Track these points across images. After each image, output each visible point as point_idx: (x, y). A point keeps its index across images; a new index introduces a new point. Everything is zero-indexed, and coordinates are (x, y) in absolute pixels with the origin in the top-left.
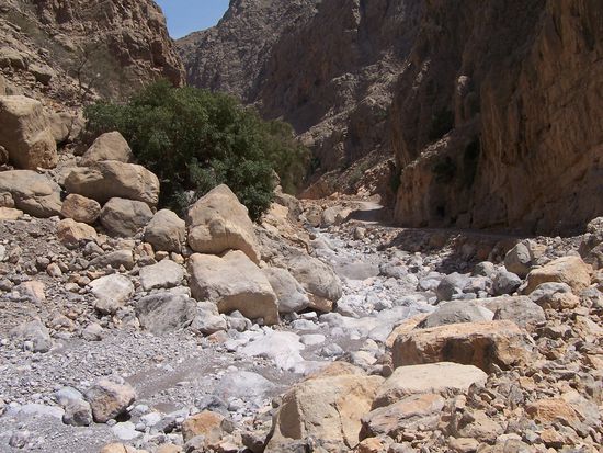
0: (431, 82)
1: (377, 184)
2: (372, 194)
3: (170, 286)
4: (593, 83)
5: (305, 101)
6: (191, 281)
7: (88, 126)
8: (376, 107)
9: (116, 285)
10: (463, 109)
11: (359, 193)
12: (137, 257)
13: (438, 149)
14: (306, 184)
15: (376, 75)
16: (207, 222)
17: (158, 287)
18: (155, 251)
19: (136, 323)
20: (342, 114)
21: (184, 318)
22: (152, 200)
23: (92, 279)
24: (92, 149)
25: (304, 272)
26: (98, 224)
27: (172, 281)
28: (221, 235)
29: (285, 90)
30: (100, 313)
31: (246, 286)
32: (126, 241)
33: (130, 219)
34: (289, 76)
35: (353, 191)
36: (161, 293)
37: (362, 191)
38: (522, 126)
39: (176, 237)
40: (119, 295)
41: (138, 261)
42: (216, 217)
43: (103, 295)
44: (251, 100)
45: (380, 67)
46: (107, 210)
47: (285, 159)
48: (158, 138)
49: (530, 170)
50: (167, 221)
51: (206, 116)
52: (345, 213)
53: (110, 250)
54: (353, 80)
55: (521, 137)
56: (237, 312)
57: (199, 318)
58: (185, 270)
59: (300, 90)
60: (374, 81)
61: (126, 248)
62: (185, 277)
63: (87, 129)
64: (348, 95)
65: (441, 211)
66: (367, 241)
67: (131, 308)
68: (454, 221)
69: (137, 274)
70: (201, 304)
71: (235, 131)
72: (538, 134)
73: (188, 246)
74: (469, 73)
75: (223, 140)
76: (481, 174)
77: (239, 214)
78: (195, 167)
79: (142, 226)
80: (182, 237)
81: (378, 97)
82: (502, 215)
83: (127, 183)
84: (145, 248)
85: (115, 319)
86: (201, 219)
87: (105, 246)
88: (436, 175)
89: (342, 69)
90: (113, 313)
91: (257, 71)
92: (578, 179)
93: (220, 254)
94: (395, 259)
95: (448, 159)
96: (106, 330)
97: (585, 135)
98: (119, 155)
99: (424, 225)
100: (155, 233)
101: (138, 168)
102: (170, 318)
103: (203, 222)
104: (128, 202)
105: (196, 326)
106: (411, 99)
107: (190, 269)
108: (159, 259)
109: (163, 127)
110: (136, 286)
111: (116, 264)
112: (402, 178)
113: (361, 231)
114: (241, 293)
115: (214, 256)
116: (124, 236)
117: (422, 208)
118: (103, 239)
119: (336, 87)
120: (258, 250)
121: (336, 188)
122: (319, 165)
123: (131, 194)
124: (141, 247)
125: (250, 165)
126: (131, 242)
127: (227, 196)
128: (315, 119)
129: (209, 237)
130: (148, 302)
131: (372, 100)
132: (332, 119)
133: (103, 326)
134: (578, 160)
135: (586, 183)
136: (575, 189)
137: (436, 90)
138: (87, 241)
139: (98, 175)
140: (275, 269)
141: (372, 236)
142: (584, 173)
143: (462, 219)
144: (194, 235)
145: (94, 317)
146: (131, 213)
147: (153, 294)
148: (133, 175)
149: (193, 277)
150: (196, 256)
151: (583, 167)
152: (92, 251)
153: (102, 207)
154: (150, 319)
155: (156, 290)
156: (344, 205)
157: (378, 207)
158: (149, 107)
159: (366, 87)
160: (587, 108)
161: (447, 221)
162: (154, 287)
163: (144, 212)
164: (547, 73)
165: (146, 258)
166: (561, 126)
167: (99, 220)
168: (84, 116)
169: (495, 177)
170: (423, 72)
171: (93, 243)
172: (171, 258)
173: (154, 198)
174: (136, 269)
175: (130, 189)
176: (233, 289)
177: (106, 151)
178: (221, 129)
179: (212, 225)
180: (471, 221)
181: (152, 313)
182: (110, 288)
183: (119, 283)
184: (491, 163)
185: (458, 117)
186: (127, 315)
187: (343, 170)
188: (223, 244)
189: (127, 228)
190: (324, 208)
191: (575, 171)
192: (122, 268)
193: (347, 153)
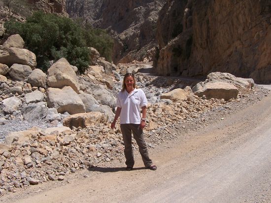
0: (175, 11)
1: (152, 57)
2: (150, 61)
3: (37, 101)
4: (235, 14)
5: (122, 19)
6: (47, 99)
7: (6, 31)
8: (153, 22)
9: (14, 101)
10: (186, 23)
11: (144, 61)
12: (24, 89)
13: (175, 41)
14: (122, 56)
15: (154, 7)
16: (55, 74)
17: (32, 102)
18: (32, 86)
19: (22, 117)
20: (138, 25)
21: (42, 115)
22: (32, 65)
23: (3, 99)
24: (6, 42)
25: (99, 95)
26: (8, 75)
27: (38, 99)
28: (61, 79)
29: (113, 14)
30: (5, 113)
31: (70, 101)
32: (20, 83)
33: (22, 73)
34: (115, 7)
35: (141, 60)
36: (34, 104)
37: (146, 60)
38: (208, 32)
39: (41, 81)
40: (14, 106)
41: (24, 91)
42: (59, 72)
43: (8, 105)
44: (98, 18)
45: (156, 3)
46: (12, 69)
47: (103, 46)
48: (36, 37)
49: (211, 51)
50: (38, 73)
51: (57, 28)
52: (136, 70)
53: (12, 86)
54: (143, 9)
55: (208, 37)
56: (67, 112)
57: (49, 115)
58: (45, 95)
59: (120, 14)
60: (153, 10)
61: (19, 86)
62: (44, 98)
63: (5, 33)
64: (141, 16)
65: (176, 69)
66: (143, 82)
67: (20, 111)
68: (181, 73)
69: (24, 96)
70: (51, 109)
71: (72, 34)
72: (215, 35)
73: (47, 84)
74: (190, 8)
75: (66, 38)
76: (193, 53)
77: (70, 71)
78: (54, 50)
79: (27, 76)
80: (44, 80)
81: (154, 17)
82: (201, 71)
83: (21, 57)
84: (28, 86)
85: (12, 116)
86: (53, 73)
87: (10, 85)
88: (174, 53)
89: (138, 5)
90: (11, 113)
91: (101, 5)
92: (230, 56)
93: (61, 88)
94: (151, 90)
95: (179, 46)
96: (7, 120)
97: (232, 36)
98: (19, 45)
99: (168, 75)
100: (32, 79)
101: (26, 51)
102: (35, 115)
103: (53, 74)
104: (21, 66)
105: (47, 118)
106: (165, 19)
107: (47, 94)
108: (33, 90)
109: (38, 32)
110: (23, 102)
111: (14, 92)
112: (160, 54)
113: (141, 77)
114: (68, 104)
115: (58, 89)
116: (19, 81)
117: (168, 67)
118: (9, 82)
119: (135, 13)
120: (78, 86)
121: (135, 59)
122: (127, 48)
123: (22, 62)
124: (26, 85)
125: (79, 49)
126: (22, 83)
127: (64, 63)
128: (126, 27)
129: (56, 81)
130: (27, 108)
131: (151, 18)
132: (133, 27)
133: (6, 119)
134: (229, 47)
135: (232, 57)
136: (228, 60)
137: (177, 15)
138: (2, 83)
139: (7, 54)
140: (85, 94)
141: (145, 80)
142: (232, 53)
143: (185, 73)
144: (49, 80)
145: (3, 115)
146: (22, 70)
147: (29, 105)
148: (23, 54)
149: (48, 98)
150: (50, 89)
151: (231, 50)
152: (4, 87)
153: (9, 67)
154: (27, 116)
155: (31, 103)
156: (137, 66)
157: (151, 67)
158: (33, 23)
159: (149, 13)
160: (233, 25)
161: (178, 73)
162: (30, 102)
163: (28, 70)
164: (217, 9)
165: (28, 90)
166: (222, 32)
167: (8, 73)
168: (4, 27)
169: (198, 54)
170: (171, 6)
171: (4, 84)
172: (39, 90)
173: (34, 63)
174: (23, 94)
175: (22, 60)
176: (65, 103)
177: (13, 43)
178: (65, 33)
179: (57, 75)
180: (188, 74)
181: (28, 113)
182: (11, 103)
183: (15, 100)
184: (197, 48)
185: (184, 27)
186: (18, 114)
187: (138, 50)
188: (62, 83)
189: (20, 77)
190: (128, 67)
191: (228, 52)
192: (17, 94)
193: (140, 42)
